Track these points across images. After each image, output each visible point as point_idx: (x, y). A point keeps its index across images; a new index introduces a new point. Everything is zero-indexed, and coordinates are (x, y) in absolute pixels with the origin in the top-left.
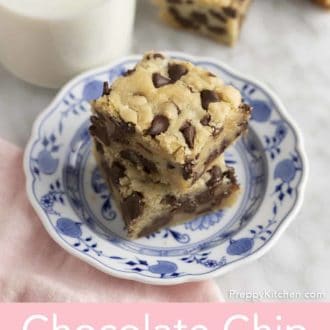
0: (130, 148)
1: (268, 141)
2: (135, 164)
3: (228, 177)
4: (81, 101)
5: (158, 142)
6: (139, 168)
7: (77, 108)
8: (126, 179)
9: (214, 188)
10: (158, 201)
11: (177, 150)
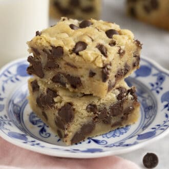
0: (60, 70)
1: (152, 85)
2: (64, 85)
3: (131, 94)
4: (16, 75)
5: (81, 56)
6: (68, 86)
7: (14, 79)
8: (58, 97)
9: (123, 102)
10: (85, 107)
11: (96, 58)
